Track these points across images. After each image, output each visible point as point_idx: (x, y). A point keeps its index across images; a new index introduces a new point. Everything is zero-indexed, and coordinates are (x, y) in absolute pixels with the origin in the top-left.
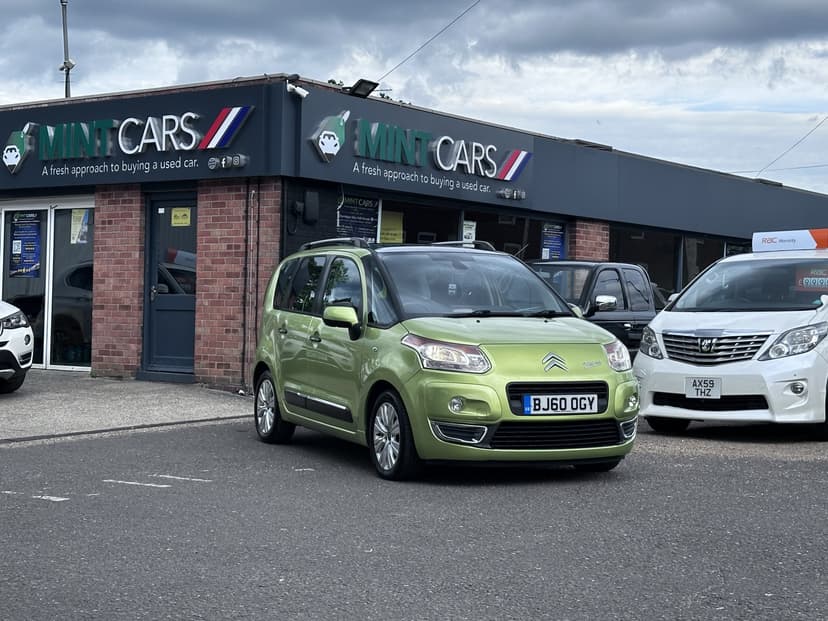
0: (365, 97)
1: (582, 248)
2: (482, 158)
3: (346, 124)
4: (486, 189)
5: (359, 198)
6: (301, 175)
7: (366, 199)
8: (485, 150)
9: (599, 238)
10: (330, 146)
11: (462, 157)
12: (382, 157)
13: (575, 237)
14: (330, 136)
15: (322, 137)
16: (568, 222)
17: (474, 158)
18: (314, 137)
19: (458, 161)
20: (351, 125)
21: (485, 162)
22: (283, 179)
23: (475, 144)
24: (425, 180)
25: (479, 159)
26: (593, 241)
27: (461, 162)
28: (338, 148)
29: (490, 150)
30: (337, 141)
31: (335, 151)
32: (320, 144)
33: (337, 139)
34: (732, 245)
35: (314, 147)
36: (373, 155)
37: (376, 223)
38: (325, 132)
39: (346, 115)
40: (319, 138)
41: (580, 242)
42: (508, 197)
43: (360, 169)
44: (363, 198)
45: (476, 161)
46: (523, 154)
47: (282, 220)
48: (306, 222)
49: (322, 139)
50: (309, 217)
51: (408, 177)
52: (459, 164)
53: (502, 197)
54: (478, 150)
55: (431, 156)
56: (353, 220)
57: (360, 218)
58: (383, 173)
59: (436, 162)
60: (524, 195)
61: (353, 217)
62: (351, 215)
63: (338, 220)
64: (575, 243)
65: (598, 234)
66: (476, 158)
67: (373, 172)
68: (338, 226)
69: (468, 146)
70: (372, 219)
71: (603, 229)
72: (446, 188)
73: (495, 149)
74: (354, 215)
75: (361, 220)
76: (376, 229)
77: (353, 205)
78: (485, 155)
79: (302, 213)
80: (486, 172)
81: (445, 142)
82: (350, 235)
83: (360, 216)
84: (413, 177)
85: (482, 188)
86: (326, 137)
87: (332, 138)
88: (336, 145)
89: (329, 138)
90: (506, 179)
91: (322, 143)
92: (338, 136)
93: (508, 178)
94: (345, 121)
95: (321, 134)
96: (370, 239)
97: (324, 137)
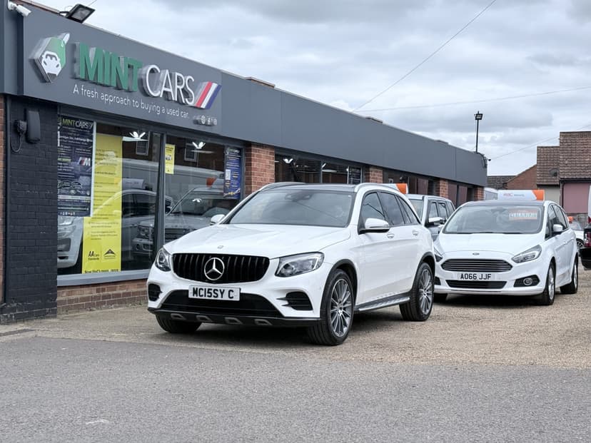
0: (81, 21)
1: (255, 169)
2: (182, 87)
3: (67, 45)
4: (186, 115)
5: (76, 119)
6: (25, 94)
7: (82, 121)
8: (185, 79)
9: (268, 161)
10: (52, 66)
11: (165, 87)
12: (100, 81)
13: (250, 160)
14: (52, 57)
15: (44, 56)
16: (246, 147)
17: (177, 87)
18: (37, 55)
19: (164, 89)
20: (72, 48)
21: (185, 91)
22: (6, 96)
23: (177, 74)
24: (136, 104)
25: (181, 87)
26: (263, 163)
27: (167, 90)
28: (60, 68)
29: (189, 80)
30: (58, 62)
31: (57, 71)
32: (43, 64)
33: (59, 60)
34: (353, 168)
36: (91, 78)
37: (91, 143)
38: (47, 52)
39: (67, 37)
40: (41, 58)
41: (254, 164)
42: (204, 123)
43: (80, 91)
44: (80, 120)
45: (178, 89)
46: (214, 86)
47: (6, 138)
48: (28, 141)
49: (44, 59)
50: (32, 136)
51: (122, 101)
52: (164, 92)
53: (199, 123)
54: (180, 81)
55: (141, 82)
56: (71, 140)
57: (78, 139)
58: (100, 95)
59: (144, 86)
60: (215, 122)
61: (71, 138)
62: (69, 136)
63: (59, 140)
64: (250, 164)
65: (267, 157)
66: (178, 87)
67: (91, 95)
68: (59, 145)
69: (171, 75)
70: (88, 140)
71: (271, 153)
72: (154, 112)
73: (193, 80)
74: (72, 136)
75: (78, 141)
76: (92, 149)
77: (70, 126)
78: (185, 85)
79: (25, 132)
80: (186, 100)
81: (153, 71)
82: (69, 155)
83: (77, 137)
84: (126, 102)
85: (183, 114)
86: (48, 57)
87: (54, 59)
88: (58, 66)
89: (51, 59)
90: (202, 107)
91: (45, 62)
92: (59, 57)
93: (203, 106)
94: (66, 42)
95: (43, 54)
96: (86, 159)
97: (46, 57)
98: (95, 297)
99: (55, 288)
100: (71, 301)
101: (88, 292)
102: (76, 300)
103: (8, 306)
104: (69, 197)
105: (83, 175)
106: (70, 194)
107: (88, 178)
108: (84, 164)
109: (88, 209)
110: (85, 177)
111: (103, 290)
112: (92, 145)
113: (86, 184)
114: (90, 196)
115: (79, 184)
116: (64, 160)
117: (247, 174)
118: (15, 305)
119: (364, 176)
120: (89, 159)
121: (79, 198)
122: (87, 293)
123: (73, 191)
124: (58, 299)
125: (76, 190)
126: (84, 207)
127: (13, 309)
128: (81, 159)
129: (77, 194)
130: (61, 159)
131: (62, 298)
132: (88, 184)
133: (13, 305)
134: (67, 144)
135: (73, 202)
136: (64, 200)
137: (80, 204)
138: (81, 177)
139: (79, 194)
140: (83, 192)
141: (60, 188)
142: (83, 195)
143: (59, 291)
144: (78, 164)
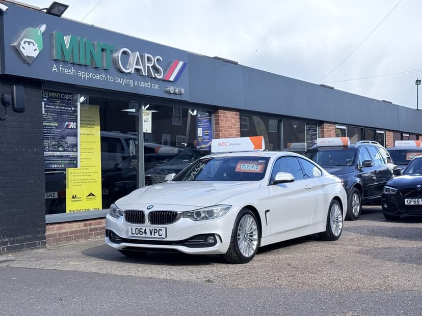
0: (59, 16)
1: (223, 127)
2: (152, 64)
3: (43, 34)
4: (156, 87)
5: (61, 93)
6: (7, 73)
7: (67, 94)
8: (154, 60)
9: (233, 121)
10: (30, 49)
11: (136, 65)
12: (76, 61)
13: (218, 120)
15: (22, 43)
16: (212, 110)
17: (147, 64)
18: (16, 43)
19: (135, 66)
20: (48, 35)
21: (154, 67)
23: (147, 55)
24: (110, 79)
25: (150, 65)
26: (230, 120)
27: (137, 67)
28: (37, 52)
29: (158, 60)
30: (36, 46)
31: (35, 54)
32: (21, 49)
33: (36, 45)
34: (310, 124)
35: (16, 50)
36: (68, 59)
37: (76, 111)
38: (25, 40)
39: (43, 28)
40: (20, 44)
41: (222, 123)
42: (172, 92)
43: (59, 70)
44: (65, 93)
45: (148, 67)
46: (181, 64)
48: (15, 110)
49: (22, 45)
50: (17, 106)
51: (98, 77)
52: (135, 69)
53: (169, 93)
54: (149, 59)
55: (115, 62)
56: (57, 109)
57: (63, 108)
58: (77, 73)
59: (118, 66)
60: (183, 91)
61: (57, 107)
62: (55, 105)
63: (43, 109)
64: (218, 123)
65: (232, 117)
66: (149, 65)
67: (69, 72)
68: (43, 113)
69: (141, 56)
70: (73, 109)
71: (236, 115)
72: (128, 85)
73: (162, 59)
74: (59, 106)
75: (64, 109)
76: (77, 115)
77: (56, 98)
78: (154, 63)
79: (11, 103)
80: (156, 75)
81: (124, 53)
82: (56, 120)
83: (63, 106)
84: (102, 77)
85: (154, 86)
86: (26, 43)
87: (31, 44)
88: (35, 50)
89: (29, 44)
90: (170, 80)
91: (23, 47)
92: (36, 43)
93: (172, 79)
94: (42, 32)
95: (21, 41)
96: (72, 123)
97: (24, 43)
98: (83, 230)
99: (44, 225)
100: (60, 234)
101: (77, 226)
102: (66, 233)
104: (58, 153)
105: (69, 136)
106: (59, 151)
107: (74, 138)
108: (70, 127)
109: (75, 162)
110: (72, 137)
111: (90, 224)
112: (77, 112)
113: (73, 143)
114: (77, 151)
115: (67, 143)
116: (51, 124)
117: (216, 131)
118: (7, 240)
119: (320, 130)
120: (75, 123)
121: (67, 153)
122: (75, 227)
123: (61, 149)
124: (47, 233)
125: (64, 147)
126: (72, 161)
127: (5, 243)
128: (67, 123)
129: (65, 150)
130: (48, 124)
131: (51, 233)
132: (75, 143)
133: (5, 240)
134: (54, 112)
135: (61, 157)
136: (53, 156)
137: (68, 159)
138: (68, 137)
139: (67, 151)
140: (70, 149)
141: (49, 147)
142: (70, 151)
143: (47, 227)
144: (65, 127)
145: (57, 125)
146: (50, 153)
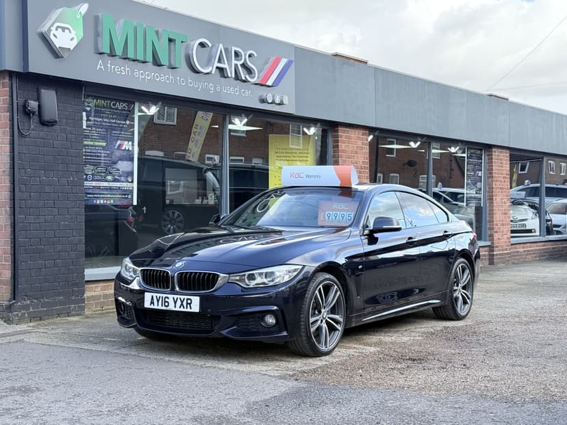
1: (344, 151)
2: (241, 62)
3: (85, 17)
4: (248, 93)
5: (112, 100)
6: (31, 70)
7: (120, 101)
8: (245, 55)
9: (359, 143)
10: (65, 39)
11: (219, 61)
12: (131, 55)
13: (337, 141)
14: (64, 29)
15: (53, 29)
16: (331, 127)
17: (234, 62)
18: (44, 29)
19: (217, 64)
21: (245, 66)
22: (11, 74)
23: (234, 48)
24: (181, 81)
25: (239, 63)
26: (354, 145)
27: (220, 65)
28: (75, 42)
29: (250, 56)
30: (73, 34)
32: (52, 37)
33: (73, 32)
34: (471, 148)
35: (45, 39)
36: (119, 51)
37: (133, 126)
38: (57, 24)
39: (84, 8)
40: (49, 30)
41: (342, 146)
42: (270, 102)
43: (106, 67)
44: (116, 101)
45: (236, 65)
46: (284, 61)
47: (12, 120)
48: (44, 123)
49: (54, 32)
50: (47, 116)
51: (163, 78)
52: (217, 68)
53: (263, 101)
54: (237, 54)
55: (188, 57)
56: (106, 122)
57: (114, 121)
58: (133, 72)
59: (192, 63)
60: (286, 100)
61: (105, 120)
62: (103, 117)
63: (84, 122)
64: (338, 146)
65: (358, 138)
66: (237, 62)
67: (121, 71)
68: (84, 127)
69: (226, 50)
70: (128, 122)
71: (363, 134)
72: (206, 91)
73: (256, 55)
74: (107, 118)
75: (115, 123)
76: (133, 131)
77: (104, 107)
78: (245, 60)
79: (37, 113)
80: (247, 77)
81: (202, 45)
82: (103, 138)
83: (113, 119)
84: (168, 79)
85: (244, 93)
86: (60, 30)
87: (67, 31)
88: (72, 39)
89: (64, 31)
90: (267, 84)
91: (55, 36)
92: (73, 29)
93: (270, 83)
94: (83, 13)
95: (52, 25)
96: (126, 142)
97: (57, 30)
99: (82, 283)
103: (19, 304)
104: (105, 184)
105: (121, 160)
106: (106, 181)
107: (129, 163)
108: (123, 148)
109: (130, 197)
110: (125, 162)
113: (126, 170)
114: (132, 182)
115: (118, 170)
116: (96, 144)
117: (334, 156)
118: (28, 302)
119: (487, 157)
120: (130, 143)
121: (118, 184)
123: (109, 178)
124: (87, 294)
125: (114, 176)
126: (125, 195)
127: (26, 307)
128: (119, 142)
129: (115, 180)
130: (92, 143)
131: (93, 294)
132: (130, 170)
133: (25, 303)
134: (101, 126)
135: (110, 189)
136: (99, 188)
137: (120, 192)
138: (120, 162)
139: (118, 181)
140: (123, 179)
141: (92, 175)
142: (123, 182)
143: (87, 286)
144: (116, 147)
145: (104, 144)
146: (94, 184)
